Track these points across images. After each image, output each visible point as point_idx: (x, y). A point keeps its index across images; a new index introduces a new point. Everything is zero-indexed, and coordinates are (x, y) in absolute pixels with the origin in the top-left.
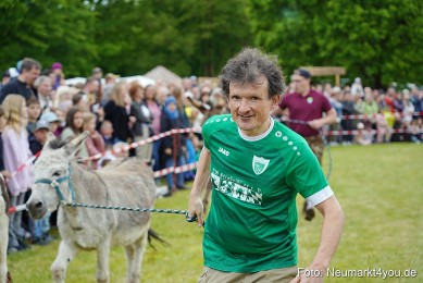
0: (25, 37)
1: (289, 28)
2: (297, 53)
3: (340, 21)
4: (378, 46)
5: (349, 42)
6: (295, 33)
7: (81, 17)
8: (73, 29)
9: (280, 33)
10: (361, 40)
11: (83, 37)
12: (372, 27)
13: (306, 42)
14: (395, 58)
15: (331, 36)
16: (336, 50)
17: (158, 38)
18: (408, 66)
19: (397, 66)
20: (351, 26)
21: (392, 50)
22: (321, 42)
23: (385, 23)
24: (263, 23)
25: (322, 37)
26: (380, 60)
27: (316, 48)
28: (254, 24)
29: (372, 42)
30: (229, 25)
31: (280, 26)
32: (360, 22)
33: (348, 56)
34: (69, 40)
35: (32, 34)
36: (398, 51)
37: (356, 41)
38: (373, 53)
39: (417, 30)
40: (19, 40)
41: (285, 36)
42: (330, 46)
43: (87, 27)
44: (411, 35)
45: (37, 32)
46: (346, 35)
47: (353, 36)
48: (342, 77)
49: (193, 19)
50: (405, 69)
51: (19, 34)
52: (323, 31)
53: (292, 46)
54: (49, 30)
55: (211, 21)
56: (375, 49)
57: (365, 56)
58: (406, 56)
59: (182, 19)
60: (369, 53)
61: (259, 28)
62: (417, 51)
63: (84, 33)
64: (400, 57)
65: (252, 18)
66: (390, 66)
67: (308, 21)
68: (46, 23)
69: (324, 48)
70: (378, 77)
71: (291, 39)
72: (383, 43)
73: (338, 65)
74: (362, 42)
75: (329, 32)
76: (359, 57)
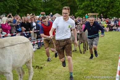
0: (27, 7)
1: (86, 4)
2: (88, 10)
3: (98, 2)
4: (106, 8)
5: (99, 7)
6: (87, 5)
7: (40, 2)
8: (38, 5)
9: (84, 5)
10: (102, 7)
11: (40, 7)
12: (105, 4)
13: (90, 8)
14: (110, 11)
15: (95, 6)
16: (97, 9)
17: (57, 7)
18: (113, 13)
19: (111, 13)
20: (100, 4)
21: (110, 9)
22: (93, 7)
23: (108, 3)
24: (80, 3)
25: (93, 6)
26: (107, 11)
27: (92, 9)
28: (78, 3)
29: (105, 7)
30: (73, 4)
31: (84, 4)
32: (102, 3)
33: (99, 10)
34: (37, 7)
35: (28, 6)
36: (111, 9)
37: (101, 7)
38: (105, 10)
39: (116, 4)
40: (25, 7)
41: (85, 6)
42: (95, 8)
43: (41, 4)
44: (114, 5)
45: (29, 5)
46: (99, 6)
47: (100, 6)
48: (98, 16)
49: (65, 3)
50: (113, 14)
51: (25, 6)
52: (94, 5)
53: (86, 8)
54: (32, 5)
55: (69, 3)
56: (106, 9)
57: (103, 11)
58: (113, 10)
59: (63, 3)
60: (104, 10)
61: (79, 4)
62: (116, 9)
63: (40, 6)
64: (111, 11)
65: (78, 2)
66: (109, 13)
67: (90, 3)
68: (32, 3)
69: (94, 9)
70: (106, 15)
71: (86, 7)
72: (107, 7)
73: (97, 13)
74: (103, 7)
75: (95, 5)
76: (102, 11)
